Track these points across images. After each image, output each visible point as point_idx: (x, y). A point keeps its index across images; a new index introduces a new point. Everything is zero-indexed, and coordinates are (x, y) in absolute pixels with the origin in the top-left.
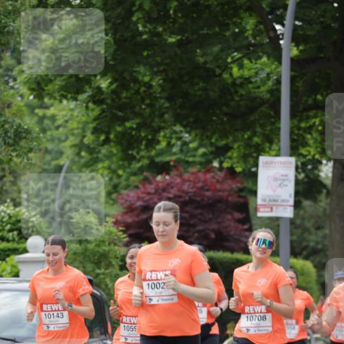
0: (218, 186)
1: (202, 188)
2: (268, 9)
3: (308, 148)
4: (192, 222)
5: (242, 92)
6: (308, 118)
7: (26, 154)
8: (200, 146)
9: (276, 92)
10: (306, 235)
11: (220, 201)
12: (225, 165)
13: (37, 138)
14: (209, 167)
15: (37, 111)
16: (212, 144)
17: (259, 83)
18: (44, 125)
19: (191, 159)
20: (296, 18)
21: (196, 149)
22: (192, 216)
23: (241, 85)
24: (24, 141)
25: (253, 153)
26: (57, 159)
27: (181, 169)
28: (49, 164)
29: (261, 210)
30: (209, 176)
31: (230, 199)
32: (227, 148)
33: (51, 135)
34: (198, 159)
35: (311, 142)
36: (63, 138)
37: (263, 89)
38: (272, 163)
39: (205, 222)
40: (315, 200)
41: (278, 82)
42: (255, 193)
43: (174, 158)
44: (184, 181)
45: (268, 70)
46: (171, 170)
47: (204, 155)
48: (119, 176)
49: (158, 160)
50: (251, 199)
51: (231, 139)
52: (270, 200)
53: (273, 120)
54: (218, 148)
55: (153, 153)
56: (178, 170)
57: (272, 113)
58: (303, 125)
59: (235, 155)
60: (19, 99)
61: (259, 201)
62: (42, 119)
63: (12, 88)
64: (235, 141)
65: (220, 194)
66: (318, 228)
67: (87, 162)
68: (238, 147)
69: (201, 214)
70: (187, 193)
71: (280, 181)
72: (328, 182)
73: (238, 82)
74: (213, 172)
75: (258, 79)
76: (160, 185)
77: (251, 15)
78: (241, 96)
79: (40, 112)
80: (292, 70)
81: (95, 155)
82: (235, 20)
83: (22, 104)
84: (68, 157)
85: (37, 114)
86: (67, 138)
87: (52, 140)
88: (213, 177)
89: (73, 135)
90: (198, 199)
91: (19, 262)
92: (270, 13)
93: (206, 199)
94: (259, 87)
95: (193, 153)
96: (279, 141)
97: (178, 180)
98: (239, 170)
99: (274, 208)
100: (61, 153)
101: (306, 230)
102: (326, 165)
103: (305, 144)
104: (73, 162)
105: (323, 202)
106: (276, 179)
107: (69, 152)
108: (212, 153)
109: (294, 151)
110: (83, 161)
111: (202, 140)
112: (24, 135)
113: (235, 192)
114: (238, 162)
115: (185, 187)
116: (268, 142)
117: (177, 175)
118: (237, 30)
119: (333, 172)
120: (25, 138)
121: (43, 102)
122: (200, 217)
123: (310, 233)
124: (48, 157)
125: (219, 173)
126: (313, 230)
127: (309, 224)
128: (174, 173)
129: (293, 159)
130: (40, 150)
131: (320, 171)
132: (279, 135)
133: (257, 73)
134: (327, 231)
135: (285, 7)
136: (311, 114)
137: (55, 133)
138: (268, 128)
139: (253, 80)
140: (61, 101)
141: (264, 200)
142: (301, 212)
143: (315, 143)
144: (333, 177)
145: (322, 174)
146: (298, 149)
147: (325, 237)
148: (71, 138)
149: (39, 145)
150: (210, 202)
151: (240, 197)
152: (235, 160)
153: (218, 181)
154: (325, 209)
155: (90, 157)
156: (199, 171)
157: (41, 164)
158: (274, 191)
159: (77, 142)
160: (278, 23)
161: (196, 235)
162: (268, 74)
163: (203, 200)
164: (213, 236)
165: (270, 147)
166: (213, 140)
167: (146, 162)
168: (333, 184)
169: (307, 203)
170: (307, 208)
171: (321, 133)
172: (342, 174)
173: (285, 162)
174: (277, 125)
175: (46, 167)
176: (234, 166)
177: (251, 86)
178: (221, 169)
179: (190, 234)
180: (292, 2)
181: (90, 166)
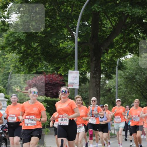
0: (56, 79)
1: (52, 80)
2: (71, 28)
3: (83, 68)
4: (49, 90)
5: (63, 51)
6: (83, 59)
8: (51, 67)
9: (73, 51)
11: (57, 83)
12: (59, 73)
13: (2, 64)
14: (54, 73)
15: (2, 56)
17: (68, 49)
18: (4, 60)
19: (48, 71)
20: (79, 30)
21: (50, 68)
22: (49, 88)
23: (63, 49)
25: (67, 69)
26: (8, 70)
27: (46, 74)
28: (6, 72)
29: (69, 86)
30: (54, 76)
31: (60, 83)
32: (59, 68)
33: (6, 63)
34: (50, 71)
35: (84, 66)
36: (10, 64)
38: (72, 72)
39: (53, 90)
40: (85, 84)
41: (74, 48)
42: (67, 81)
43: (43, 70)
44: (46, 77)
45: (71, 45)
47: (52, 70)
49: (38, 71)
50: (66, 83)
51: (60, 65)
52: (72, 84)
53: (72, 60)
55: (37, 69)
56: (44, 74)
57: (72, 58)
58: (81, 61)
59: (62, 70)
61: (69, 84)
62: (4, 58)
64: (62, 66)
65: (57, 81)
66: (86, 92)
67: (17, 71)
68: (63, 68)
69: (51, 87)
70: (47, 81)
71: (75, 78)
72: (89, 78)
73: (62, 48)
77: (66, 29)
78: (63, 52)
79: (3, 56)
80: (78, 45)
81: (20, 69)
82: (61, 30)
84: (11, 70)
85: (2, 57)
86: (11, 64)
87: (7, 65)
88: (55, 76)
89: (13, 63)
90: (51, 83)
92: (71, 29)
94: (68, 50)
96: (74, 66)
98: (63, 74)
99: (73, 86)
100: (9, 69)
101: (83, 92)
102: (88, 73)
103: (82, 67)
104: (13, 71)
105: (88, 84)
106: (73, 77)
107: (12, 68)
108: (55, 69)
109: (79, 69)
110: (16, 71)
111: (51, 66)
114: (63, 72)
115: (47, 79)
116: (71, 66)
118: (62, 33)
119: (90, 75)
121: (4, 54)
122: (51, 88)
123: (84, 93)
124: (6, 70)
125: (57, 75)
126: (85, 92)
127: (83, 91)
129: (79, 71)
130: (3, 68)
131: (86, 75)
132: (74, 64)
133: (67, 46)
134: (89, 93)
135: (76, 27)
136: (84, 58)
137: (8, 63)
138: (71, 62)
139: (67, 48)
140: (9, 53)
141: (70, 83)
142: (81, 87)
143: (85, 67)
144: (90, 77)
145: (87, 76)
146: (80, 69)
147: (88, 94)
148: (12, 64)
149: (3, 66)
150: (54, 84)
151: (63, 82)
152: (62, 72)
153: (56, 78)
154: (88, 86)
155: (18, 70)
156: (51, 74)
157: (3, 72)
158: (73, 81)
159: (14, 65)
160: (74, 32)
161: (50, 93)
162: (71, 46)
163: (52, 83)
164: (55, 94)
165: (72, 68)
166: (55, 66)
167: (35, 71)
168: (90, 79)
169: (83, 84)
170: (83, 86)
171: (87, 64)
172: (93, 76)
173: (76, 72)
174: (74, 61)
175: (5, 73)
176: (62, 73)
177: (66, 50)
178: (57, 74)
179: (48, 93)
180: (78, 26)
181: (18, 73)
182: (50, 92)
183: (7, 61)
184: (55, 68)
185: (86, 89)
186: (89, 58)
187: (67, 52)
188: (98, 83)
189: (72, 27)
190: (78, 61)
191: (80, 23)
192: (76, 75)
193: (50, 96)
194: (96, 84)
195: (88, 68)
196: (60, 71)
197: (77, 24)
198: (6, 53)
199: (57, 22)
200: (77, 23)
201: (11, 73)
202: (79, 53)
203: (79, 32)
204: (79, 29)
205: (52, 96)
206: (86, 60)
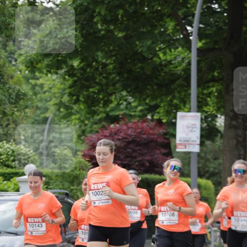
0: (151, 132)
1: (140, 133)
2: (182, 17)
3: (208, 107)
4: (134, 155)
5: (166, 70)
6: (208, 87)
7: (23, 110)
8: (139, 105)
9: (187, 70)
10: (207, 163)
11: (152, 141)
12: (156, 117)
13: (31, 99)
14: (145, 119)
15: (31, 81)
16: (146, 104)
17: (176, 64)
18: (36, 90)
19: (133, 114)
20: (201, 23)
21: (136, 107)
22: (134, 151)
23: (166, 65)
24: (22, 101)
26: (44, 113)
27: (127, 120)
28: (39, 116)
29: (179, 147)
30: (145, 124)
31: (159, 140)
32: (157, 106)
33: (40, 97)
34: (137, 113)
35: (210, 103)
36: (49, 99)
37: (179, 68)
38: (185, 116)
39: (143, 155)
40: (213, 140)
41: (189, 64)
42: (174, 136)
43: (122, 113)
44: (129, 128)
45: (182, 56)
46: (120, 121)
47: (141, 111)
48: (86, 125)
49: (111, 114)
50: (172, 140)
51: (159, 100)
52: (185, 141)
53: (186, 88)
54: (151, 107)
55: (108, 109)
56: (124, 121)
57: (186, 84)
58: (205, 92)
59: (162, 111)
60: (19, 73)
61: (178, 141)
62: (34, 86)
63: (14, 65)
64: (162, 102)
65: (152, 136)
66: (216, 159)
67: (65, 115)
68: (164, 106)
69: (140, 150)
70: (130, 136)
71: (191, 128)
72: (222, 129)
73: (163, 63)
74: (148, 122)
75: (176, 62)
76: (113, 130)
77: (171, 20)
78: (166, 72)
79: (33, 82)
80: (198, 56)
81: (70, 111)
82: (161, 22)
83: (21, 76)
84: (51, 112)
85: (31, 83)
86: (51, 99)
87: (41, 100)
88: (148, 126)
89: (55, 97)
90: (138, 140)
91: (19, 182)
92: (184, 19)
93: (143, 140)
94: (177, 67)
95: (134, 110)
96: (190, 101)
97: (125, 127)
98: (164, 121)
99: (187, 146)
100: (47, 109)
101: (207, 160)
102: (220, 118)
103: (207, 104)
104: (55, 115)
105: (219, 142)
106: (188, 127)
107: (53, 109)
108: (147, 109)
109: (200, 109)
110: (62, 114)
111: (140, 101)
112: (22, 97)
113: (162, 135)
114: (164, 116)
115: (130, 132)
116: (184, 103)
117: (124, 124)
118: (162, 30)
119: (225, 123)
120: (23, 99)
121: (35, 75)
122: (139, 152)
123: (210, 163)
124: (38, 112)
125: (151, 123)
126: (212, 160)
127: (209, 157)
128: (122, 122)
129: (199, 114)
130: (33, 107)
131: (216, 122)
132: (190, 98)
133: (175, 58)
134: (221, 161)
135: (193, 15)
136: (211, 84)
137: (43, 96)
138: (183, 94)
139: (173, 62)
140: (47, 75)
141: (181, 141)
142: (205, 149)
143: (213, 103)
144: (225, 126)
145: (218, 124)
146: (202, 108)
147: (220, 164)
148: (54, 99)
149: (32, 103)
150: (146, 141)
151: (165, 138)
152: (162, 114)
153: (151, 128)
154: (220, 147)
155: (66, 112)
156: (138, 121)
157: (33, 116)
158: (187, 135)
159: (57, 101)
160: (189, 25)
161: (137, 163)
162: (183, 59)
163: (141, 140)
164: (148, 164)
165: (185, 105)
166: (147, 101)
167: (103, 115)
168: (225, 130)
169: (208, 143)
170: (208, 146)
171: (217, 97)
172: (230, 124)
173: (194, 116)
174: (189, 92)
175: (37, 118)
176: (161, 118)
177: (171, 66)
178: (152, 120)
179: (133, 163)
180: (197, 12)
181: (66, 118)
182: (138, 161)
183: (41, 92)
184: (147, 107)
185: (216, 152)
186: (222, 84)
187: (173, 72)
188: (242, 139)
189: (186, 16)
190: (198, 91)
191: (203, 6)
192: (192, 122)
193: (137, 168)
194: (238, 142)
195: (219, 106)
196: (158, 113)
197: (195, 10)
198: (40, 73)
199: (153, 4)
200: (196, 7)
201: (52, 119)
202: (199, 75)
203: (201, 26)
204: (200, 19)
205: (142, 169)
206: (214, 89)
